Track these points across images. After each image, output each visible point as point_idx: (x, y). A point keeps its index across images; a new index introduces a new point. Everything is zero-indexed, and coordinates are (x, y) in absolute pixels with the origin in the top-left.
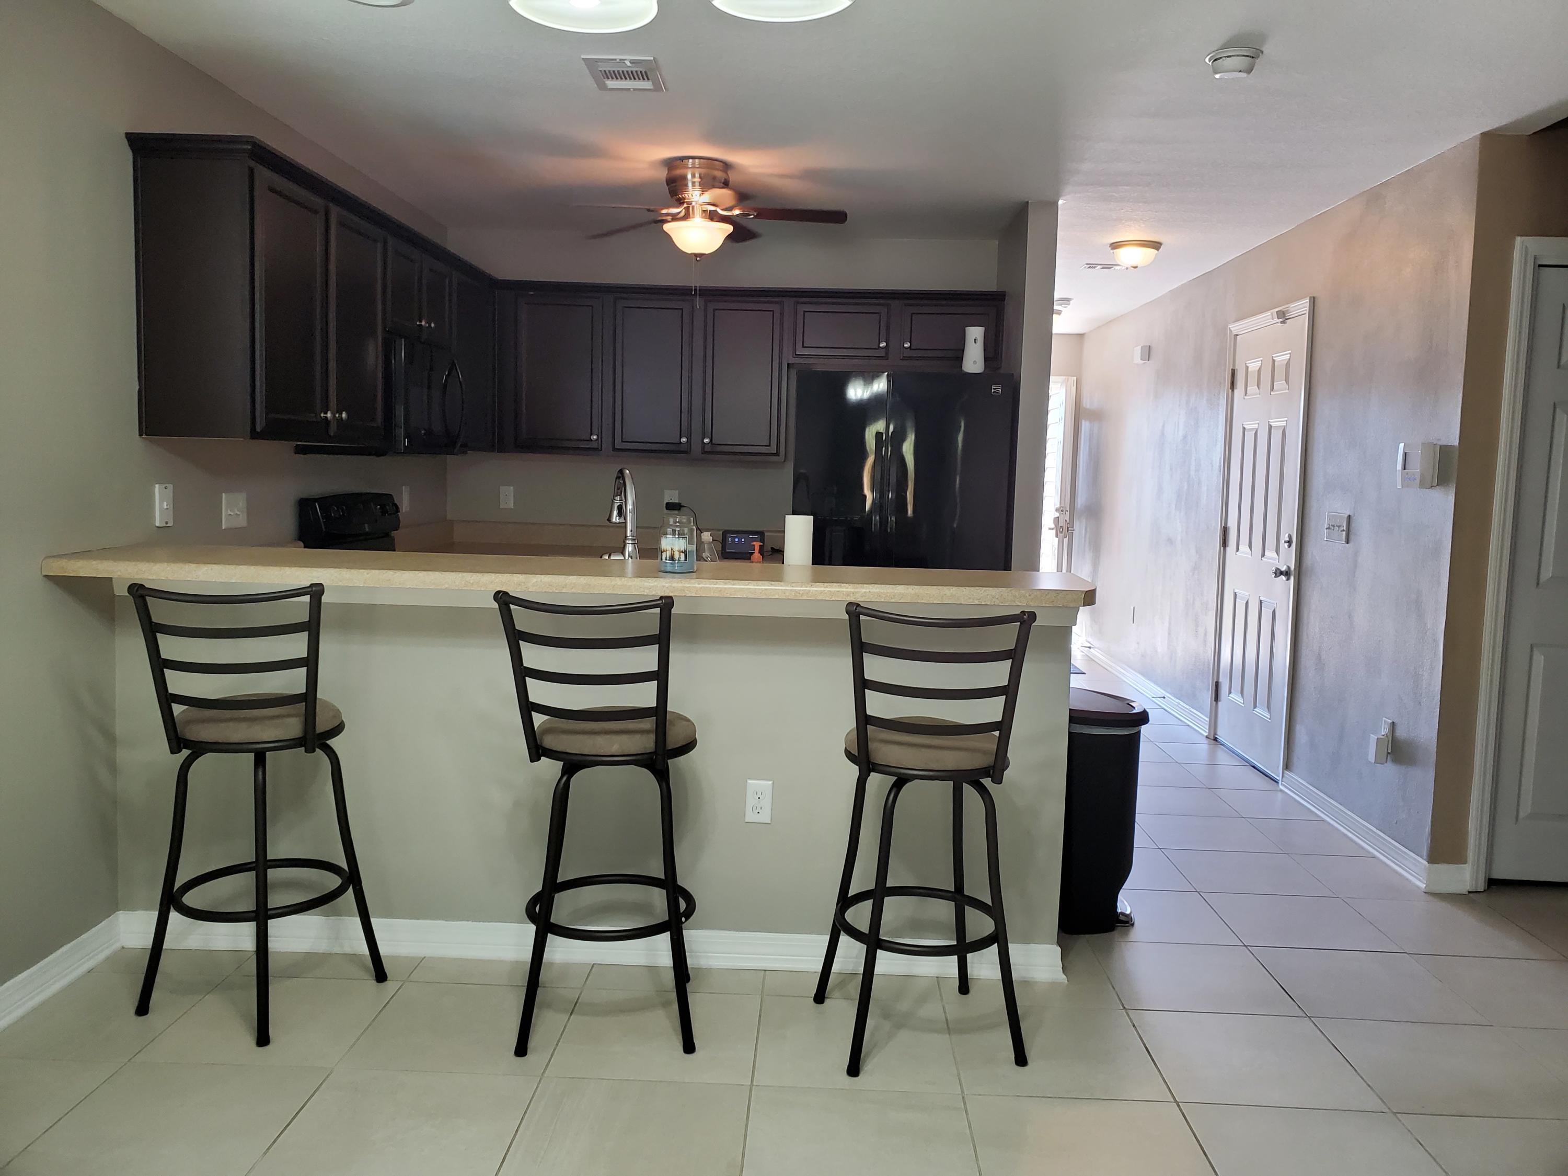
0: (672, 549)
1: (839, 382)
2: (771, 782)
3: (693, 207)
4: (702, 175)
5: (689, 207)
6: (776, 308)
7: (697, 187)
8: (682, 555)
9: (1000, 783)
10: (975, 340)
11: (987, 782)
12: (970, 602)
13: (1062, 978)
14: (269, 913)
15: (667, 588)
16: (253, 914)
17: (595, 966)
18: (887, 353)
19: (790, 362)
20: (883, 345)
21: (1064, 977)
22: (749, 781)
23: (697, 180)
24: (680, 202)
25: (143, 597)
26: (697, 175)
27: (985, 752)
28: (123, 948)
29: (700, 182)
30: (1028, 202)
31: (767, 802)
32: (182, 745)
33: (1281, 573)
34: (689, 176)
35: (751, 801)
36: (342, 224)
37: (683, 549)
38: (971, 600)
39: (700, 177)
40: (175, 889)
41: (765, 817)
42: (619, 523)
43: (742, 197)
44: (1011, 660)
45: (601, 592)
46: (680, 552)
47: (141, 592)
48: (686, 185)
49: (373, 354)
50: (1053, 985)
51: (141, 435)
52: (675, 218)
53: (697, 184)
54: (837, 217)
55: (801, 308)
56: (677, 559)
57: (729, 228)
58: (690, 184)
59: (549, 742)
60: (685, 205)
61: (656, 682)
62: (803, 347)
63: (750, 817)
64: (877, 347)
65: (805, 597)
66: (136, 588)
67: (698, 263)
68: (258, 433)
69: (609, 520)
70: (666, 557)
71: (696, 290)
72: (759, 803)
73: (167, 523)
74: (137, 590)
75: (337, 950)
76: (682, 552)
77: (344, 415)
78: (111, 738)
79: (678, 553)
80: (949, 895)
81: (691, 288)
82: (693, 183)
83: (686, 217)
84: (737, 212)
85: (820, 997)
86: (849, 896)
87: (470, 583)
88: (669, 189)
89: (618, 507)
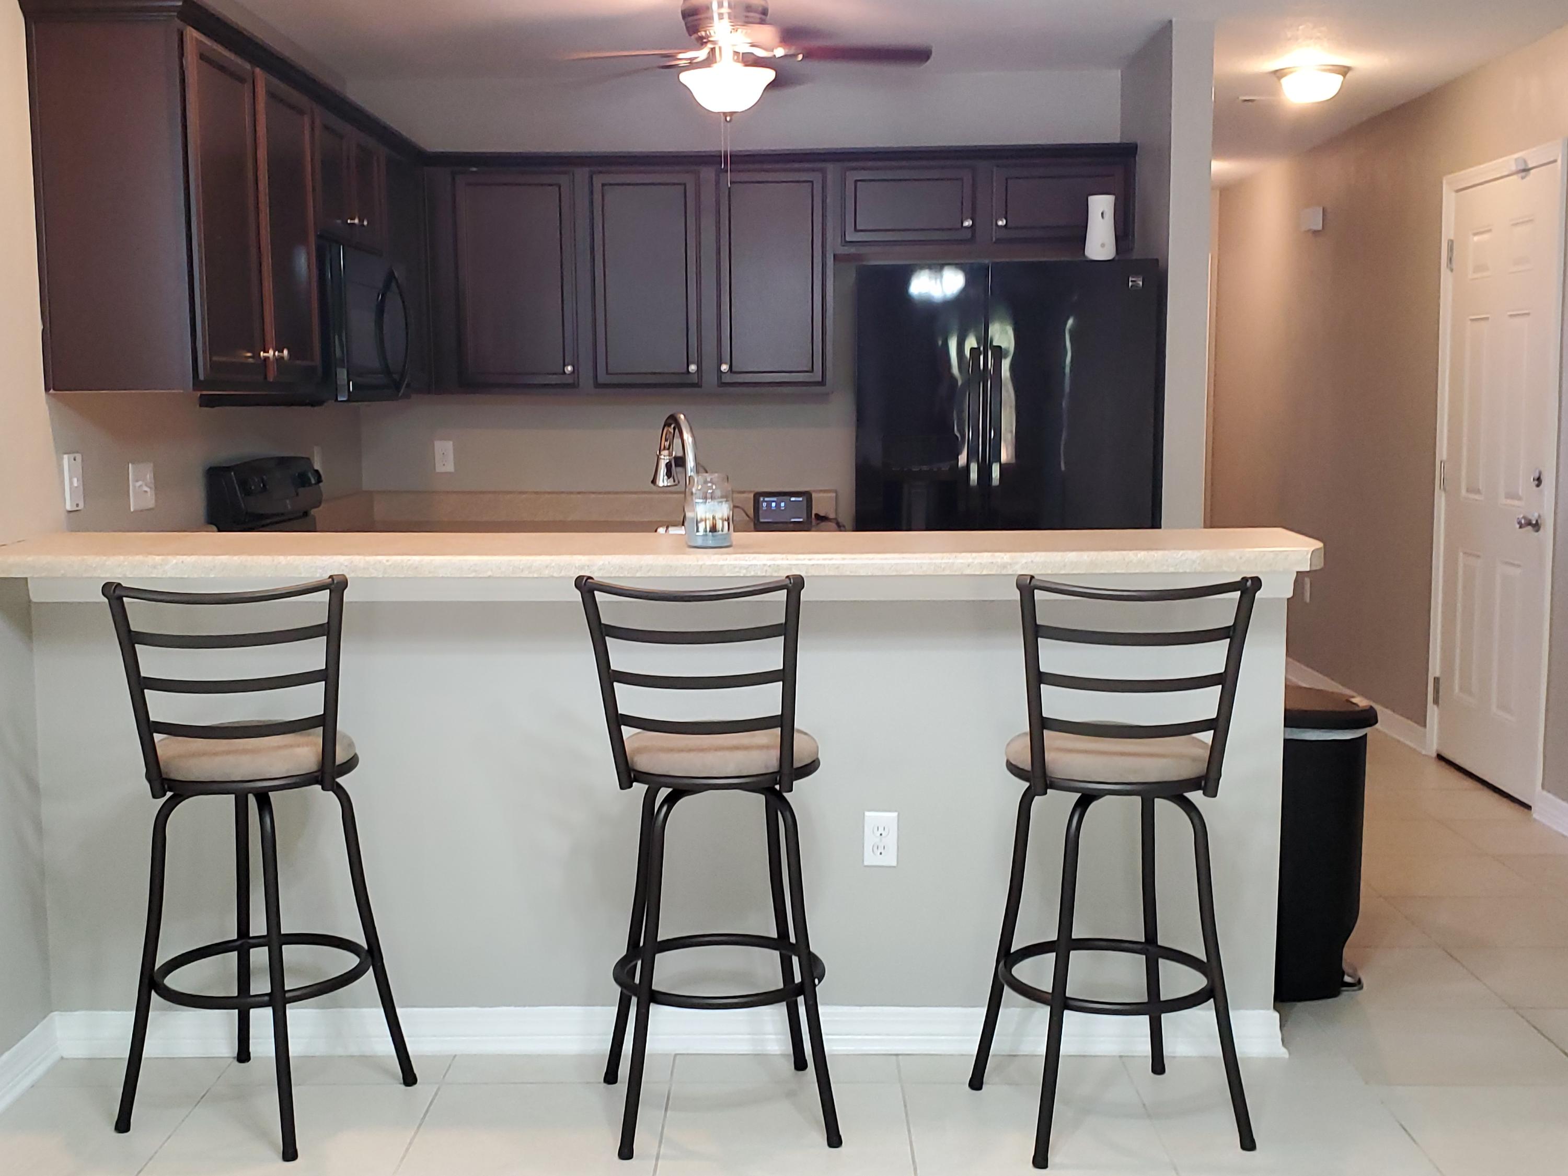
0: (714, 518)
1: (904, 275)
2: (895, 814)
3: (720, 48)
4: (733, 4)
5: (714, 48)
6: (816, 177)
7: (726, 21)
8: (726, 524)
9: (1215, 796)
10: (1102, 214)
11: (1196, 797)
12: (1164, 569)
13: (1283, 1052)
14: (287, 995)
15: (770, 566)
16: (267, 998)
17: (678, 1057)
18: (973, 235)
19: (837, 252)
20: (968, 223)
21: (1284, 1050)
22: (867, 814)
23: (725, 10)
24: (702, 42)
25: (120, 598)
26: (726, 4)
27: (1194, 759)
28: (62, 1058)
29: (729, 14)
30: (1171, 22)
31: (891, 840)
32: (166, 786)
33: (1529, 523)
34: (715, 6)
35: (870, 839)
36: (272, 95)
37: (726, 516)
38: (1165, 567)
39: (730, 6)
40: (157, 967)
41: (890, 859)
42: (667, 486)
43: (789, 35)
44: (1228, 640)
45: (685, 575)
46: (723, 520)
47: (118, 592)
48: (712, 18)
49: (303, 262)
50: (1271, 1061)
51: (47, 389)
52: (693, 65)
53: (726, 16)
54: (919, 55)
55: (852, 176)
56: (720, 529)
57: (769, 75)
58: (716, 16)
59: (643, 763)
60: (710, 46)
61: (781, 683)
62: (856, 230)
63: (870, 859)
64: (960, 227)
65: (947, 572)
66: (113, 587)
67: (729, 125)
68: (201, 381)
69: (654, 482)
70: (706, 528)
71: (726, 157)
72: (881, 840)
73: (77, 505)
74: (114, 591)
75: (340, 1051)
76: (726, 520)
77: (286, 352)
78: (33, 786)
79: (721, 521)
80: (1139, 946)
81: (719, 154)
82: (721, 16)
83: (709, 61)
84: (780, 52)
85: (976, 1082)
86: (1012, 951)
87: (519, 568)
88: (686, 24)
89: (667, 464)
